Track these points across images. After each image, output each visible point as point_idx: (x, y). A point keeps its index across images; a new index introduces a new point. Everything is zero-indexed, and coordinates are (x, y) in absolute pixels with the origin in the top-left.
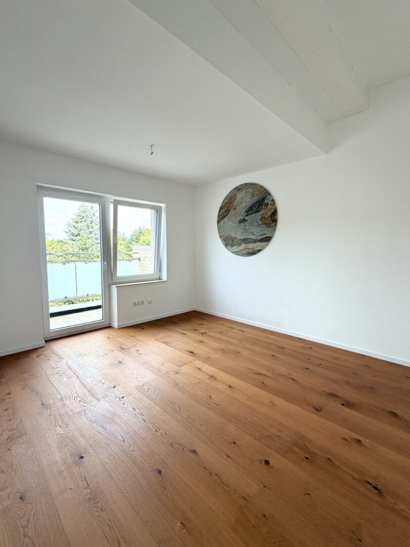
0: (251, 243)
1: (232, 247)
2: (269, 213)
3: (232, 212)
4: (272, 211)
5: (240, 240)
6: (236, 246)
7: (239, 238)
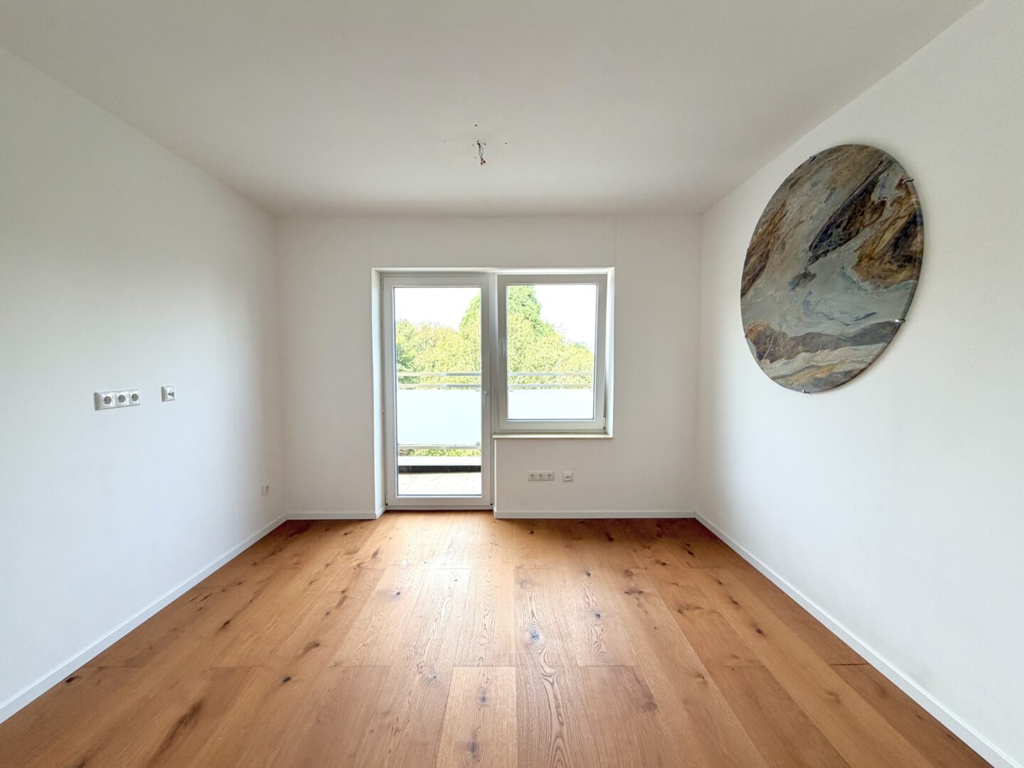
0: (823, 349)
1: (772, 362)
2: (888, 236)
3: (775, 258)
4: (901, 223)
5: (793, 339)
6: (783, 361)
7: (791, 334)
